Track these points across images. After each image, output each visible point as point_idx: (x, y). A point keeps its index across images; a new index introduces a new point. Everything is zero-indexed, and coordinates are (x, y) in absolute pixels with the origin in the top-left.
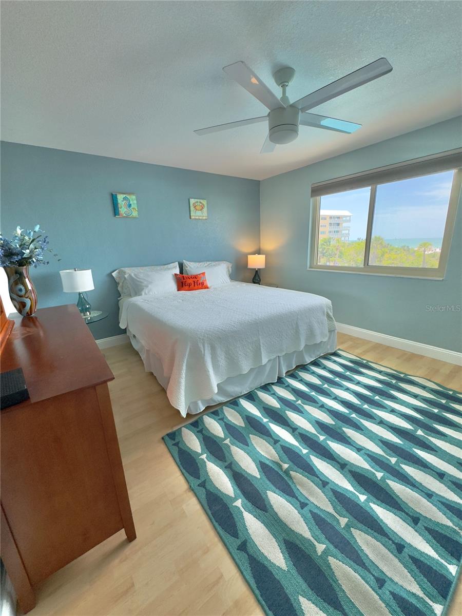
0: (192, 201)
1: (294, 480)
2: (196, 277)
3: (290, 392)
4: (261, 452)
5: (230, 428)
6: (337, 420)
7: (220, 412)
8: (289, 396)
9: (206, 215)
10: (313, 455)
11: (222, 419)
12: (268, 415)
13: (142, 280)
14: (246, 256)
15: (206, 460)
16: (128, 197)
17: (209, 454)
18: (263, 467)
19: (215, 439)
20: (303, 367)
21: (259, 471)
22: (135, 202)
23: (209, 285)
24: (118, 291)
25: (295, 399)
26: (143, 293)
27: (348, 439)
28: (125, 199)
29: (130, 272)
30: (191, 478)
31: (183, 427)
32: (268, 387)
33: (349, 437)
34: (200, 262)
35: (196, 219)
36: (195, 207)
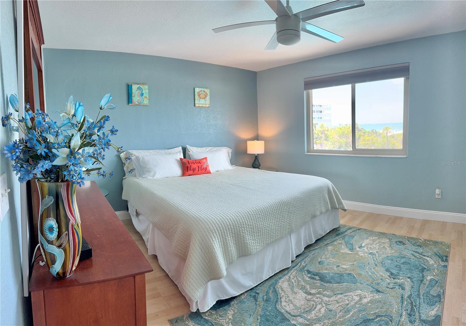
0: (197, 90)
2: (199, 162)
9: (209, 103)
14: (245, 141)
16: (141, 87)
22: (147, 91)
23: (211, 170)
24: (124, 170)
28: (138, 88)
29: (137, 154)
34: (202, 147)
35: (199, 107)
36: (199, 96)
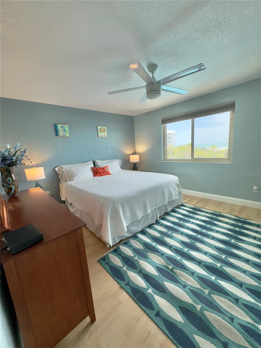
0: (99, 127)
1: (177, 274)
2: (103, 168)
3: (164, 227)
4: (155, 261)
5: (136, 251)
6: (191, 239)
7: (128, 242)
8: (164, 230)
9: (107, 135)
10: (183, 259)
11: (130, 246)
12: (155, 241)
13: (73, 172)
14: (128, 156)
15: (126, 270)
16: (64, 126)
17: (127, 267)
18: (159, 269)
19: (129, 258)
20: (167, 214)
21: (157, 272)
22: (68, 128)
23: (111, 173)
24: (59, 179)
25: (167, 231)
26: (74, 179)
27: (199, 249)
28: (62, 127)
29: (65, 167)
30: (120, 281)
31: (109, 253)
32: (151, 226)
33: (199, 248)
34: (104, 160)
35: (101, 137)
36: (100, 131)
